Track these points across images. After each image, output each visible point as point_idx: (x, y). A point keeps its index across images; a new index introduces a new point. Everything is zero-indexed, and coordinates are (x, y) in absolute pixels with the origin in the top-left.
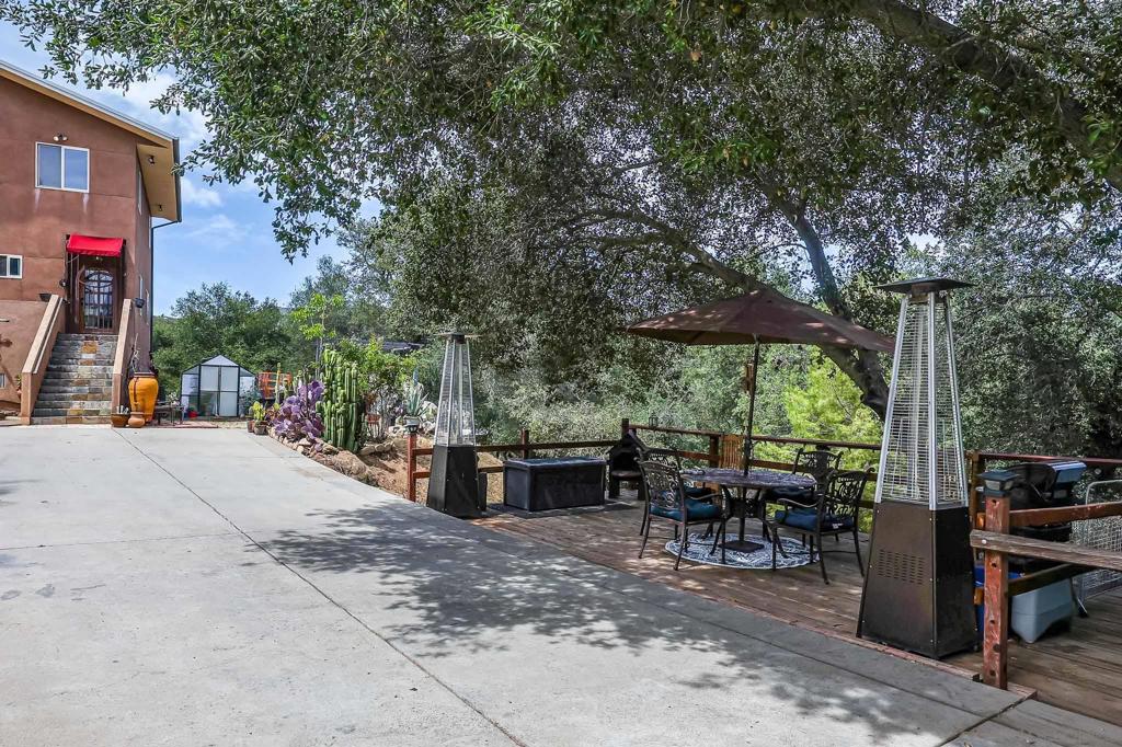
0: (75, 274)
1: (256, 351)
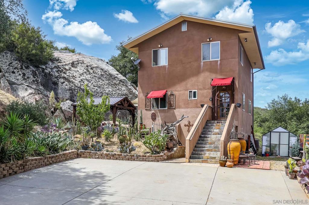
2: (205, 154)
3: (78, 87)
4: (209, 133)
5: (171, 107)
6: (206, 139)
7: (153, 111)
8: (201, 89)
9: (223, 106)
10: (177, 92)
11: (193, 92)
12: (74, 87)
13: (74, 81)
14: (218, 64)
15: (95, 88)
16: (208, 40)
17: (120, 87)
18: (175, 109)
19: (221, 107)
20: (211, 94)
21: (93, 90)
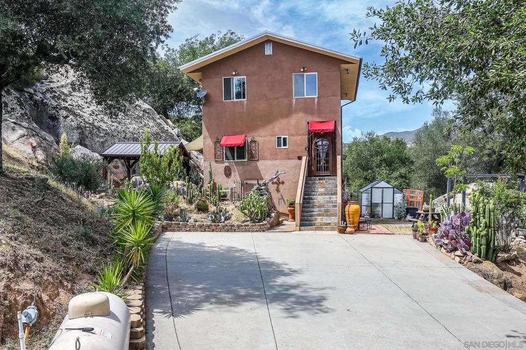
0: (312, 143)
1: (393, 170)
2: (316, 219)
3: (90, 124)
4: (313, 193)
5: (252, 158)
6: (312, 201)
7: (227, 164)
8: (293, 135)
9: (320, 157)
10: (260, 138)
11: (282, 139)
12: (84, 124)
13: (81, 113)
14: (315, 102)
15: (113, 124)
16: (302, 70)
17: (146, 122)
18: (258, 160)
19: (317, 157)
20: (307, 141)
21: (112, 128)
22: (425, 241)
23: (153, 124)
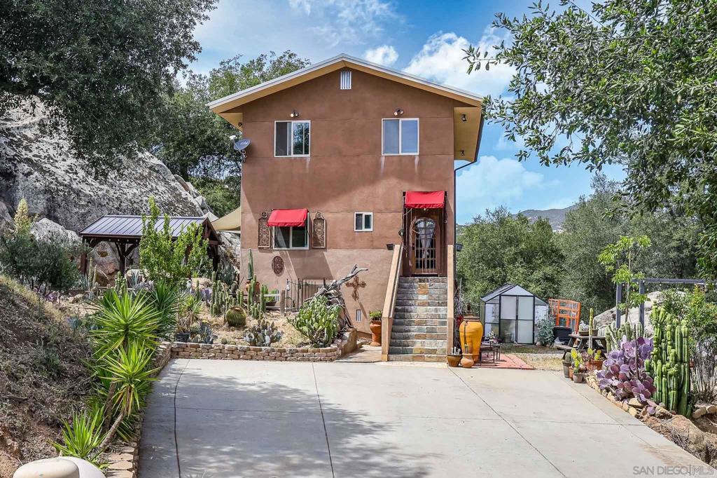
0: (409, 224)
1: (534, 269)
2: (414, 343)
3: (66, 186)
4: (410, 302)
5: (316, 244)
6: (408, 314)
7: (276, 254)
8: (380, 212)
9: (421, 246)
10: (330, 215)
11: (364, 217)
12: (56, 185)
13: (52, 169)
14: (414, 163)
16: (396, 114)
18: (325, 249)
19: (417, 246)
20: (401, 221)
21: (100, 193)
22: (583, 381)
23: (164, 189)
